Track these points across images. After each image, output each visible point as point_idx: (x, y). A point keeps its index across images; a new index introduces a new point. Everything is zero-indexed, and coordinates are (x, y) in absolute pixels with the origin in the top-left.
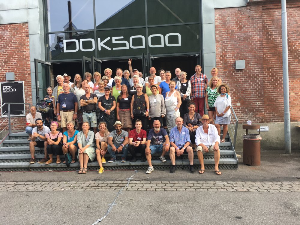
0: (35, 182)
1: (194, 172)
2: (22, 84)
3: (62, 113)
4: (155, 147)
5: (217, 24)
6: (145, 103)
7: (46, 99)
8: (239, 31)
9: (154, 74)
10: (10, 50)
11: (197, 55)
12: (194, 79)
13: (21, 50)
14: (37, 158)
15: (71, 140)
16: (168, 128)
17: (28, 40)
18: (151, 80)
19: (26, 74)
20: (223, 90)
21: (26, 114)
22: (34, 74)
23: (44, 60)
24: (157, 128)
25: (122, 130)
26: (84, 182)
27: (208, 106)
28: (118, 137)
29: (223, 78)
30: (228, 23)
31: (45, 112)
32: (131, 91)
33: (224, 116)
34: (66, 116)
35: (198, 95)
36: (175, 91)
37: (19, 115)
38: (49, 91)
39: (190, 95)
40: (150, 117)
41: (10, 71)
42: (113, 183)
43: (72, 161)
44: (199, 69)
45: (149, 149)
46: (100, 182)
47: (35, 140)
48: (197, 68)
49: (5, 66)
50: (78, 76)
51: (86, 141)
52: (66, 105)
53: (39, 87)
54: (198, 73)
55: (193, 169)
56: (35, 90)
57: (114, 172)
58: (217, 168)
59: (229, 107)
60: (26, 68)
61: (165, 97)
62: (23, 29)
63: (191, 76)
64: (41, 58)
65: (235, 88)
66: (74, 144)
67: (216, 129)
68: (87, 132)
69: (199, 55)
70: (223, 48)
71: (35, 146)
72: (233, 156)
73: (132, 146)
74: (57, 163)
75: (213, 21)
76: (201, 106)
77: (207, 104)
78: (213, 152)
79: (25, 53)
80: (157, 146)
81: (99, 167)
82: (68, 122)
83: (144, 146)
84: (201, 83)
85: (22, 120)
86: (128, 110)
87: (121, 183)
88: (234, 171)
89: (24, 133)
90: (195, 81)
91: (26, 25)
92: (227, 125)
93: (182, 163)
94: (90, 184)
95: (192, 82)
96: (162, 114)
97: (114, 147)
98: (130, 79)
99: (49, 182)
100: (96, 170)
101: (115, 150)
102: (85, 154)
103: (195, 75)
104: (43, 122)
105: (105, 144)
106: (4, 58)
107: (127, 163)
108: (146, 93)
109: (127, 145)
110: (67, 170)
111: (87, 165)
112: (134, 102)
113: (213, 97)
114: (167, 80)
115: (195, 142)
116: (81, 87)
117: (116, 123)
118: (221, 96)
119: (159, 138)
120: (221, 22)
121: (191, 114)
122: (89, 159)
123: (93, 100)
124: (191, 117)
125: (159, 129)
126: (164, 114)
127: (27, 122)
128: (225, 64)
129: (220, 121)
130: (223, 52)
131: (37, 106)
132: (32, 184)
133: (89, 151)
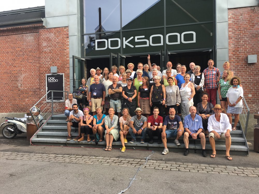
0: (71, 155)
1: (206, 156)
2: (63, 75)
3: (93, 100)
4: (170, 132)
5: (230, 22)
6: (163, 93)
7: (80, 88)
8: (251, 28)
9: (171, 68)
10: (54, 49)
11: (210, 50)
12: (207, 72)
13: (63, 48)
14: (72, 135)
15: (100, 123)
16: (182, 115)
17: (68, 40)
18: (169, 73)
19: (66, 68)
20: (236, 82)
21: (65, 100)
22: (72, 67)
23: (80, 57)
24: (172, 115)
25: (142, 116)
26: (110, 158)
27: (220, 96)
28: (138, 121)
29: (235, 72)
30: (240, 21)
31: (80, 98)
32: (151, 82)
33: (236, 106)
34: (96, 102)
35: (210, 86)
36: (189, 83)
37: (60, 100)
38: (83, 81)
39: (203, 86)
40: (166, 105)
41: (53, 66)
42: (133, 161)
43: (100, 139)
44: (211, 63)
45: (165, 133)
46: (123, 159)
47: (72, 121)
48: (210, 62)
49: (50, 61)
50: (106, 69)
51: (111, 123)
52: (96, 93)
53: (75, 78)
54: (210, 67)
55: (205, 153)
56: (72, 81)
57: (134, 151)
58: (228, 154)
59: (241, 97)
60: (66, 63)
61: (180, 88)
62: (64, 32)
63: (204, 69)
64: (78, 55)
65: (247, 81)
66: (102, 126)
67: (228, 117)
68: (112, 116)
69: (212, 51)
70: (235, 44)
71: (71, 126)
72: (244, 144)
73: (150, 130)
74: (88, 141)
75: (227, 19)
76: (213, 97)
77: (220, 94)
78: (224, 139)
79: (65, 51)
80: (172, 130)
81: (121, 146)
82: (97, 108)
83: (161, 130)
84: (213, 75)
85: (62, 104)
86: (148, 98)
87: (140, 161)
88: (245, 157)
89: (63, 115)
90: (208, 74)
91: (67, 28)
92: (239, 115)
93: (194, 147)
94: (114, 160)
95: (204, 74)
96: (177, 103)
97: (135, 130)
98: (150, 72)
99: (82, 156)
100: (119, 149)
101: (136, 132)
102: (110, 135)
103: (208, 68)
104: (78, 106)
105: (127, 127)
106: (50, 55)
107: (145, 144)
108: (163, 84)
109: (146, 129)
110: (96, 147)
111: (112, 144)
112: (153, 91)
113: (226, 88)
114: (183, 73)
115: (208, 129)
116: (108, 78)
117: (136, 110)
118: (233, 87)
119: (174, 124)
120: (234, 21)
121: (203, 104)
122: (114, 139)
123: (118, 89)
124: (204, 106)
125: (173, 116)
126: (179, 103)
127: (66, 106)
128: (237, 58)
129: (232, 111)
130: (235, 48)
131: (74, 93)
132: (69, 157)
133: (114, 132)
